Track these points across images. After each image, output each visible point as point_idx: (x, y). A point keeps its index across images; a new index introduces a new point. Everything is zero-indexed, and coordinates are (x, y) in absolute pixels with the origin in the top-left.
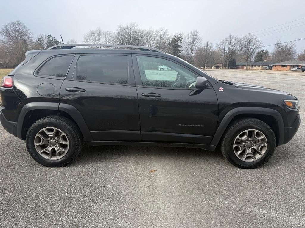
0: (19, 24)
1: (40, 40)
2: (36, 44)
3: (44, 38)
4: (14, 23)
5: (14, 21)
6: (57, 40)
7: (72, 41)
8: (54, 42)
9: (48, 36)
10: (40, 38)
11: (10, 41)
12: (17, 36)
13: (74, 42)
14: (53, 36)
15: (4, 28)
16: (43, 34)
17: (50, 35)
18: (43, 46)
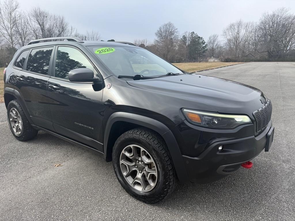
0: (170, 25)
1: (184, 37)
2: (180, 41)
3: (188, 35)
4: (166, 25)
5: (166, 23)
6: (199, 36)
7: (214, 36)
8: (196, 38)
9: (191, 33)
10: (184, 36)
11: (162, 40)
12: (167, 35)
13: (216, 36)
14: (195, 33)
15: (159, 30)
16: (187, 32)
17: (193, 32)
18: (186, 42)
